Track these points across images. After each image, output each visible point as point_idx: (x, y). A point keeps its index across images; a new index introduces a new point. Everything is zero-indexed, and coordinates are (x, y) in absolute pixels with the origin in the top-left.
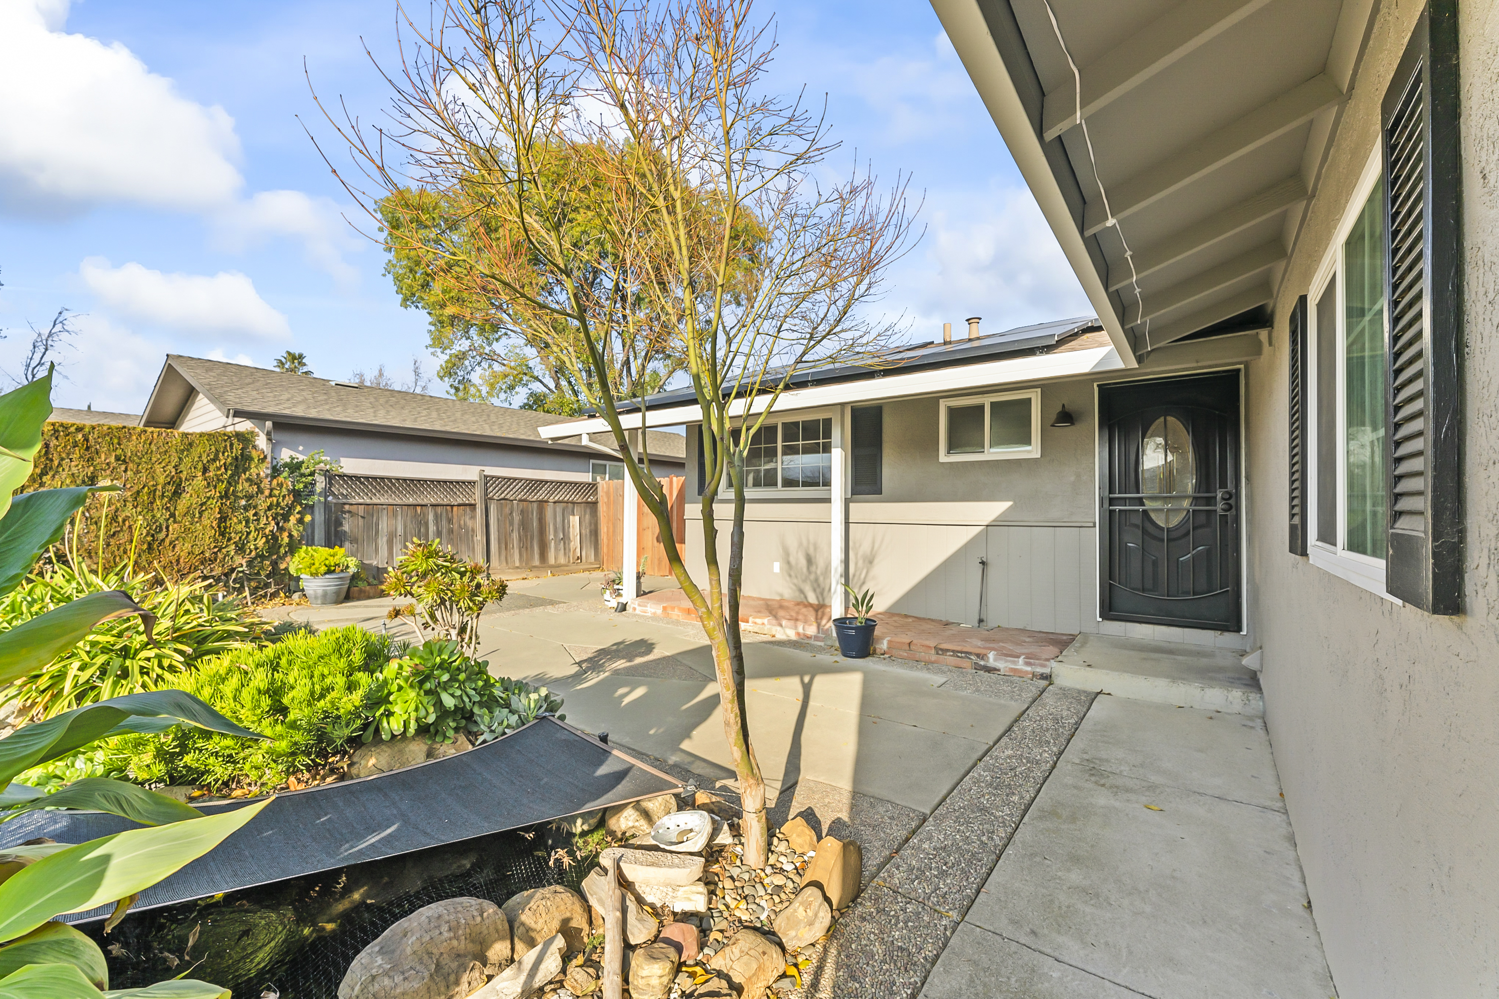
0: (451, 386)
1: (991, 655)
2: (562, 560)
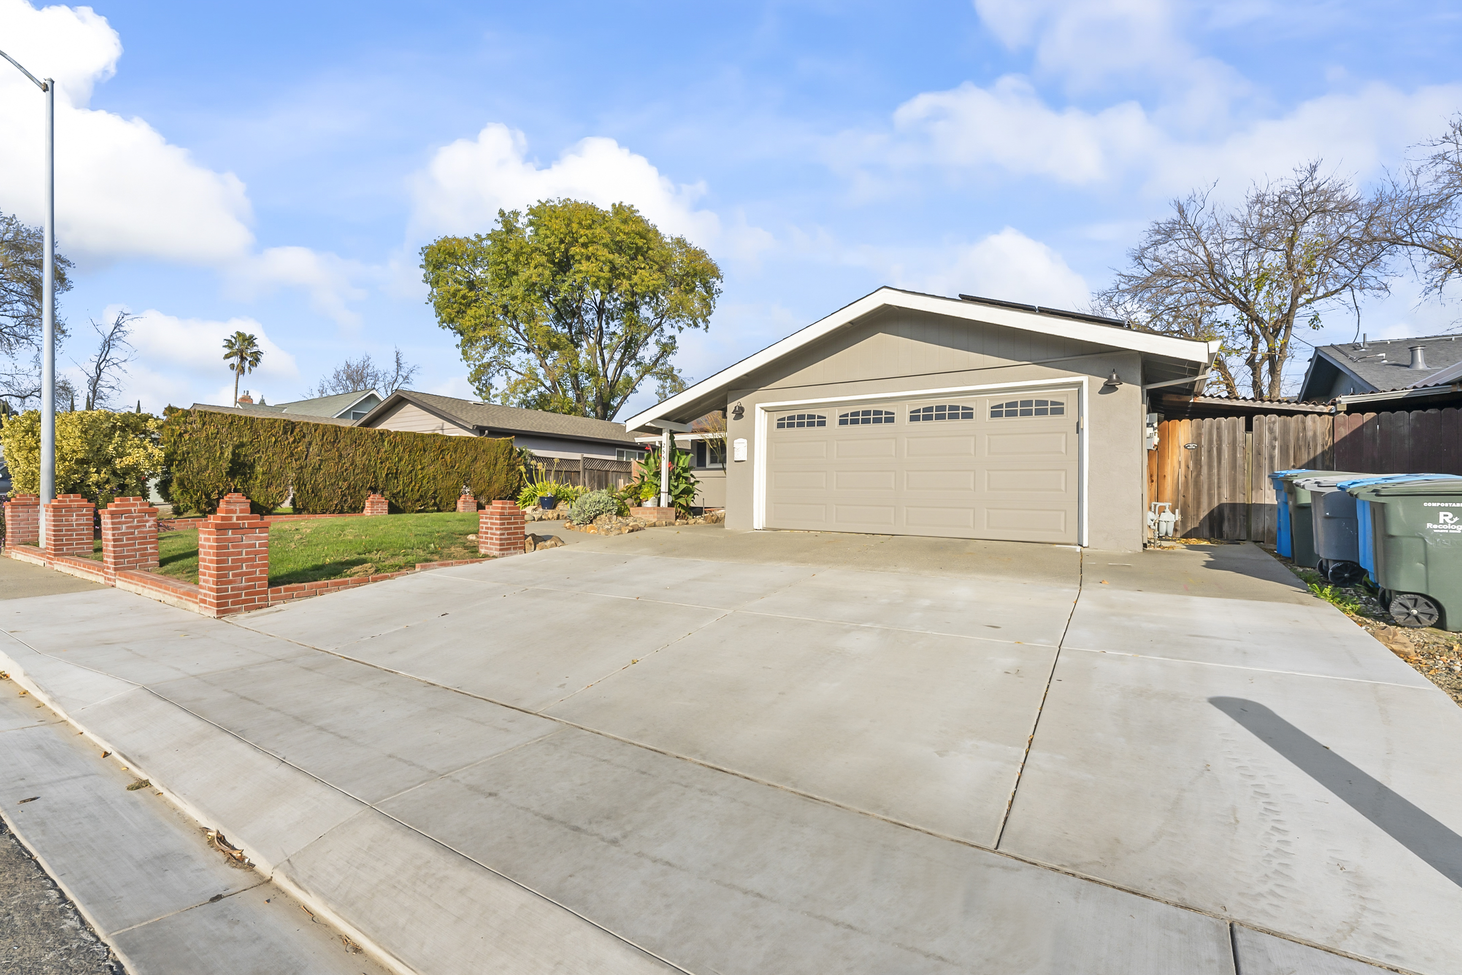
0: (477, 388)
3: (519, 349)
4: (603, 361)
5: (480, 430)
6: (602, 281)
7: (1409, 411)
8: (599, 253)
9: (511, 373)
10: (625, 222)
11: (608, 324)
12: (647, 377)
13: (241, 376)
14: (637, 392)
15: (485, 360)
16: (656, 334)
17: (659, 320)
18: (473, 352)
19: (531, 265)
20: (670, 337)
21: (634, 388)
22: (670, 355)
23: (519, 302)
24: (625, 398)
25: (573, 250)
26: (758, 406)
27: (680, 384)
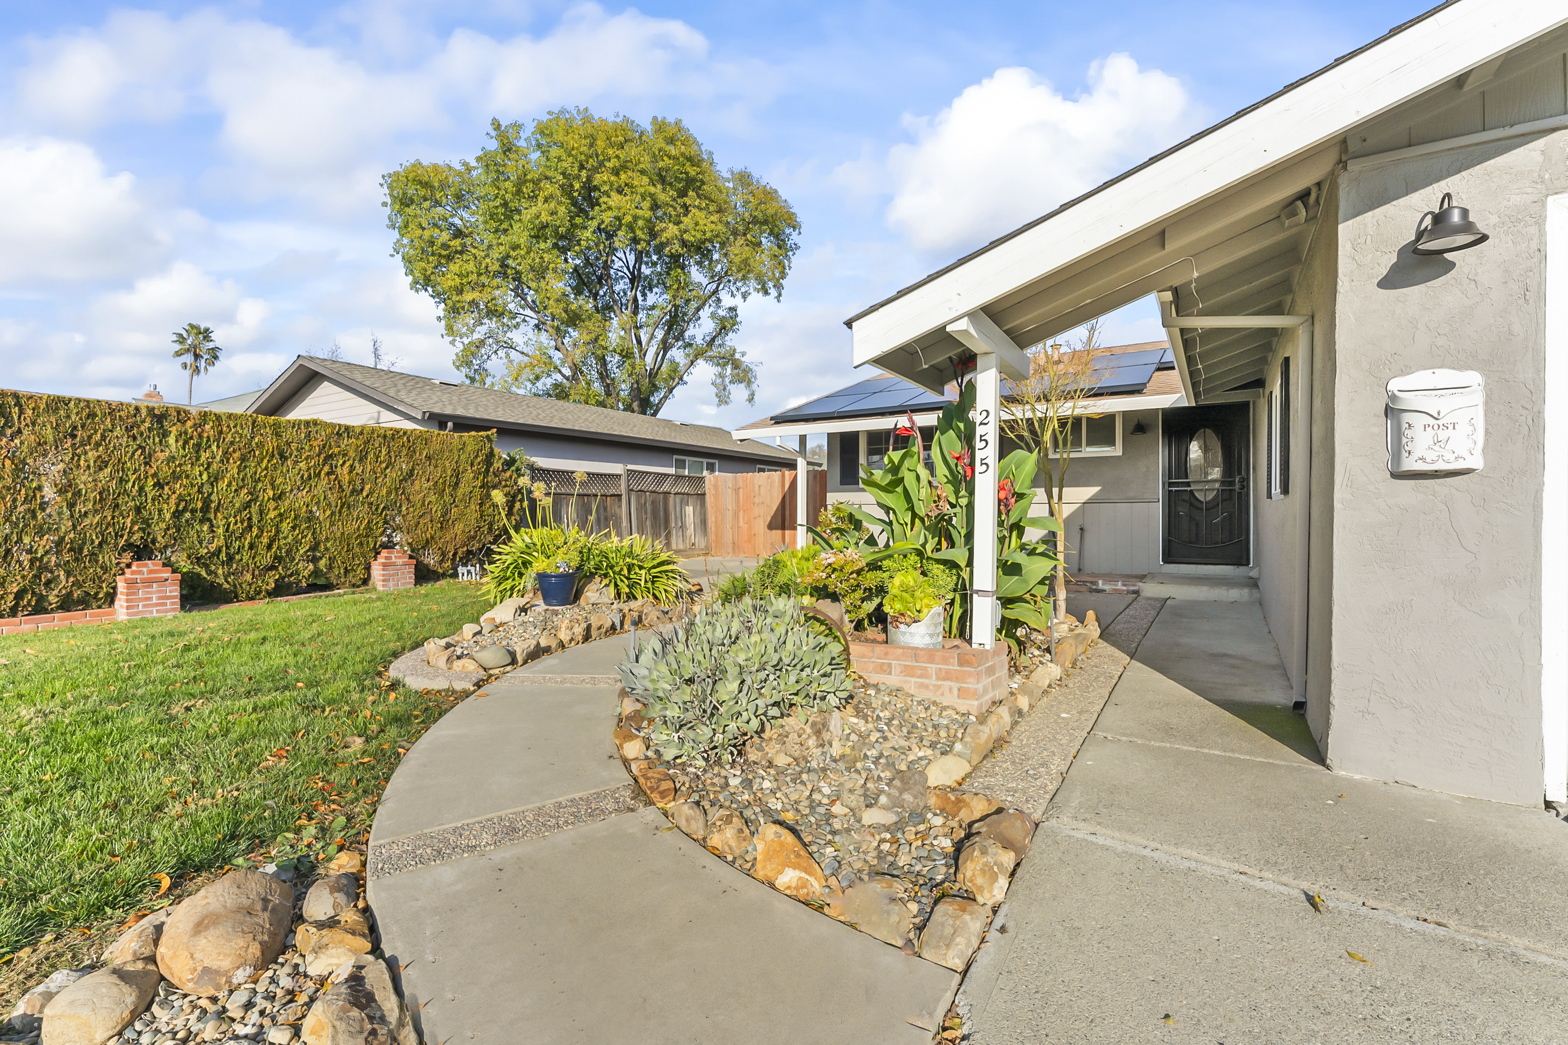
0: (467, 375)
1: (1100, 582)
2: (681, 547)
3: (524, 321)
4: (639, 342)
5: (440, 421)
6: (640, 223)
8: (636, 183)
9: (513, 354)
10: (671, 141)
11: (644, 295)
12: (701, 362)
13: (195, 377)
14: (686, 383)
15: (476, 336)
16: (710, 306)
17: (715, 286)
18: (459, 326)
19: (539, 198)
20: (730, 309)
21: (681, 379)
22: (730, 334)
23: (522, 252)
24: (671, 391)
25: (598, 179)
27: (744, 370)
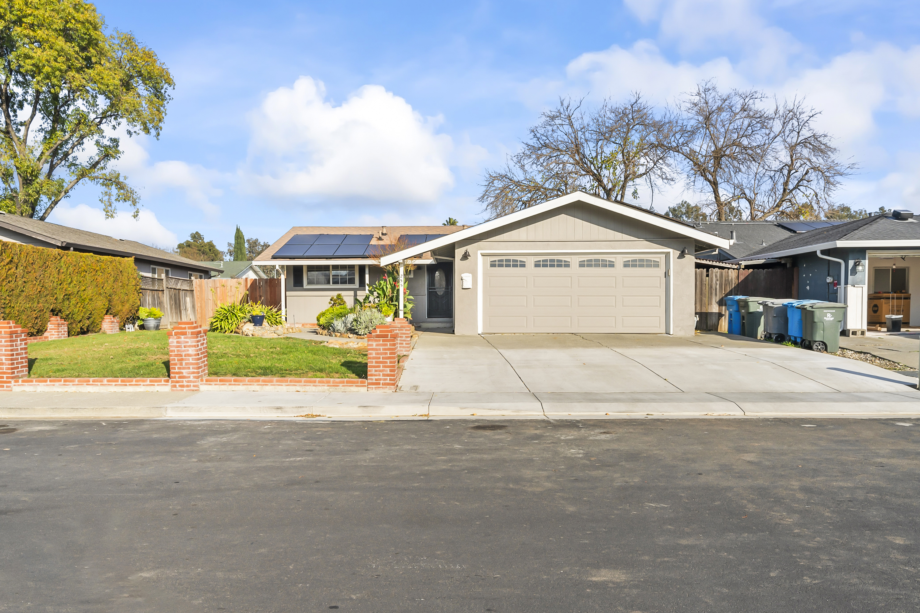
7: (763, 269)
12: (86, 181)
14: (72, 196)
16: (94, 135)
20: (113, 140)
22: (113, 160)
26: (479, 252)
27: (129, 191)
